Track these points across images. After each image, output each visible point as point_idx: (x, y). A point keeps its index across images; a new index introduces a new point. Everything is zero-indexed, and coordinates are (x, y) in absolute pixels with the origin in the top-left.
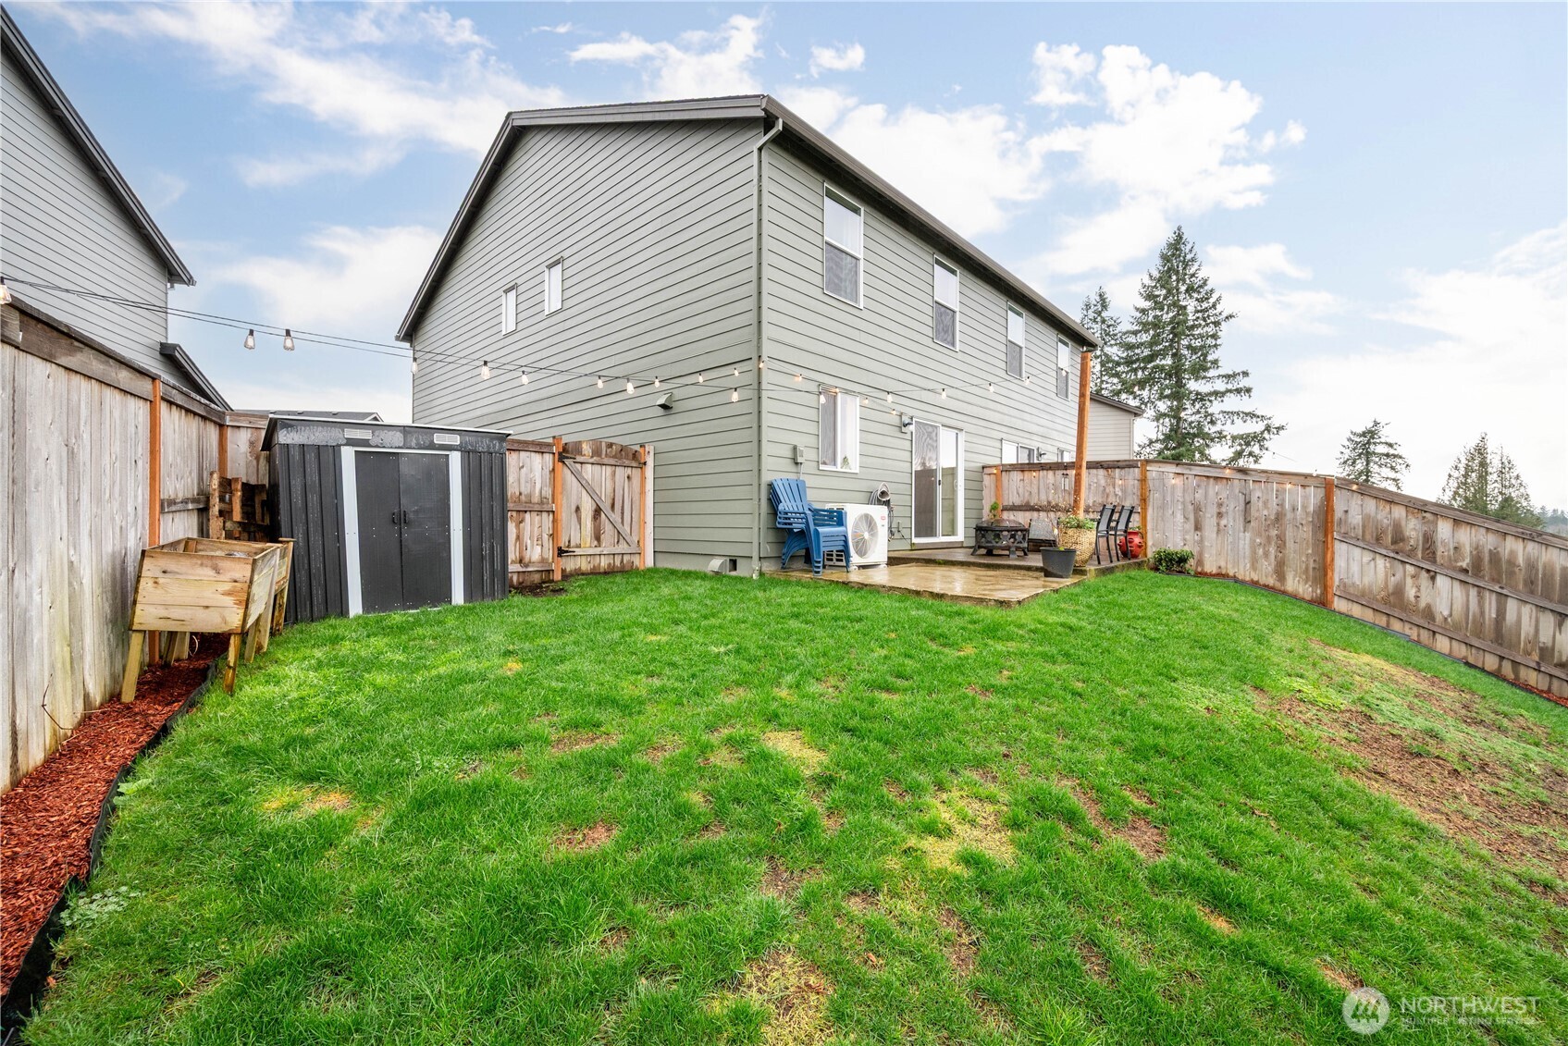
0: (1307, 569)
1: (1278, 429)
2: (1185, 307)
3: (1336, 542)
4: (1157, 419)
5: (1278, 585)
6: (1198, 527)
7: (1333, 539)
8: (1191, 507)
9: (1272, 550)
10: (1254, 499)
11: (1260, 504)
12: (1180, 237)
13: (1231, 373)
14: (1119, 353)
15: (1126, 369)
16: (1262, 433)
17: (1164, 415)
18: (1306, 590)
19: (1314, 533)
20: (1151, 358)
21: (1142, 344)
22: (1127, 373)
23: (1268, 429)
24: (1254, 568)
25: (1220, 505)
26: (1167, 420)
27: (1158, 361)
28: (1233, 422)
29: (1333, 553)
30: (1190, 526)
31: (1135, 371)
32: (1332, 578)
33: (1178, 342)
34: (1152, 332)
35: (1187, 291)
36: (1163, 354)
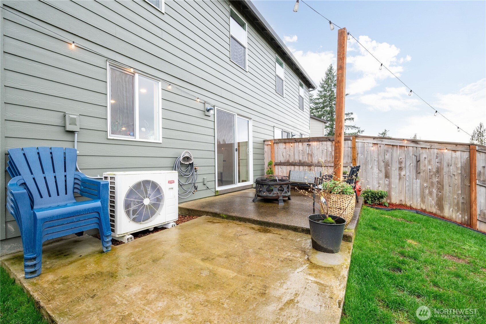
0: (458, 203)
1: (362, 131)
2: (333, 91)
3: (478, 187)
4: (326, 128)
5: (439, 212)
6: (387, 176)
7: (476, 184)
8: (383, 164)
9: (435, 191)
10: (422, 159)
11: (426, 162)
12: (331, 67)
13: (348, 113)
14: (313, 106)
15: (316, 111)
16: (357, 133)
17: (328, 127)
18: (458, 216)
19: (463, 180)
20: (323, 108)
21: (321, 103)
22: (316, 112)
23: (359, 131)
24: (423, 201)
25: (400, 163)
26: (329, 128)
27: (325, 109)
28: (348, 129)
29: (476, 193)
30: (382, 175)
31: (319, 111)
32: (476, 210)
33: (331, 102)
34: (323, 99)
35: (334, 85)
36: (327, 106)
